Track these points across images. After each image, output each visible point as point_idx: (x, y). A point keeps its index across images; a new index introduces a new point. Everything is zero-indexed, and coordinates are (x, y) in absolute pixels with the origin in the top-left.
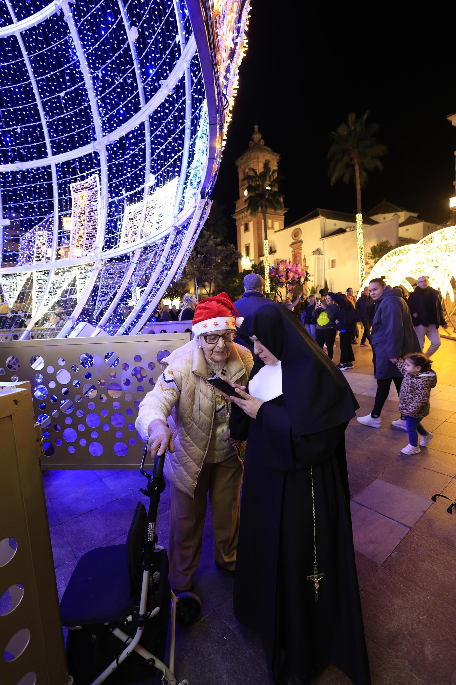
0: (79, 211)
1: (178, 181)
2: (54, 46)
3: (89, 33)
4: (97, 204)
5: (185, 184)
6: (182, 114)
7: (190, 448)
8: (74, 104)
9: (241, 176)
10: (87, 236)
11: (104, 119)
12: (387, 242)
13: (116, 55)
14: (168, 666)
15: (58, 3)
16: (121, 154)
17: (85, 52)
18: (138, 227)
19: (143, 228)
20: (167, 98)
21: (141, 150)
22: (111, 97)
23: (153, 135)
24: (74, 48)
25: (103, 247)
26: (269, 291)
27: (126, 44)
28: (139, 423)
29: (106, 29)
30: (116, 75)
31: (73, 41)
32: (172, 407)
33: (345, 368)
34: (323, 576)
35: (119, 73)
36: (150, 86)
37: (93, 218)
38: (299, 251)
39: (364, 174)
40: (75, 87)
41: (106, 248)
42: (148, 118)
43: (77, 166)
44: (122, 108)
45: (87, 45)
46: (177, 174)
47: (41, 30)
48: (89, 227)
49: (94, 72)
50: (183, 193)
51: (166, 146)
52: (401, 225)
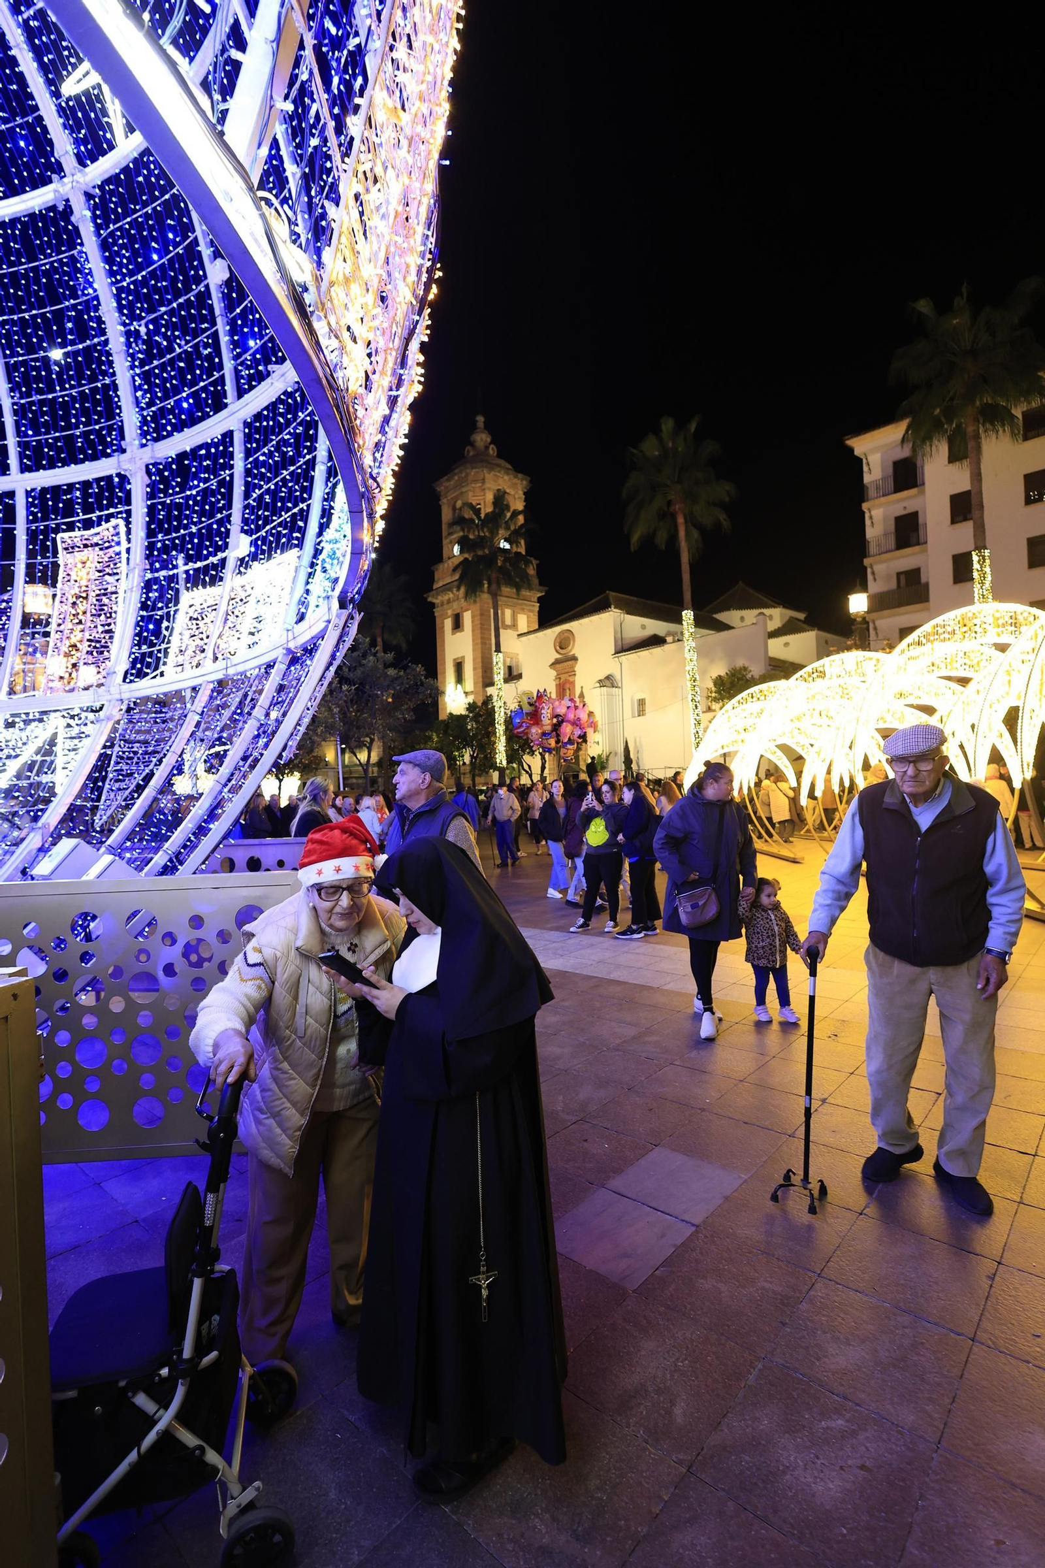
0: (73, 592)
1: (299, 557)
2: (44, 263)
3: (124, 252)
4: (117, 580)
5: (312, 565)
6: (311, 432)
7: (287, 1083)
8: (79, 376)
9: (447, 515)
10: (89, 646)
11: (145, 413)
12: (745, 669)
13: (181, 300)
14: (229, 1460)
15: (61, 190)
16: (178, 484)
17: (113, 283)
18: (208, 637)
19: (219, 641)
20: (282, 397)
21: (222, 483)
22: (165, 375)
23: (251, 459)
24: (90, 273)
25: (126, 673)
26: (504, 763)
27: (202, 285)
28: (197, 1038)
29: (163, 252)
30: (178, 337)
31: (87, 259)
32: (257, 1010)
33: (642, 935)
34: (494, 1275)
35: (184, 334)
36: (248, 368)
37: (105, 608)
38: (571, 679)
39: (695, 534)
40: (85, 345)
41: (132, 675)
42: (242, 426)
43: (77, 498)
44: (186, 399)
45: (119, 272)
46: (296, 542)
47: (19, 230)
48: (96, 627)
49: (131, 324)
50: (307, 583)
51: (276, 484)
52: (774, 634)
